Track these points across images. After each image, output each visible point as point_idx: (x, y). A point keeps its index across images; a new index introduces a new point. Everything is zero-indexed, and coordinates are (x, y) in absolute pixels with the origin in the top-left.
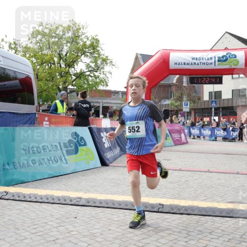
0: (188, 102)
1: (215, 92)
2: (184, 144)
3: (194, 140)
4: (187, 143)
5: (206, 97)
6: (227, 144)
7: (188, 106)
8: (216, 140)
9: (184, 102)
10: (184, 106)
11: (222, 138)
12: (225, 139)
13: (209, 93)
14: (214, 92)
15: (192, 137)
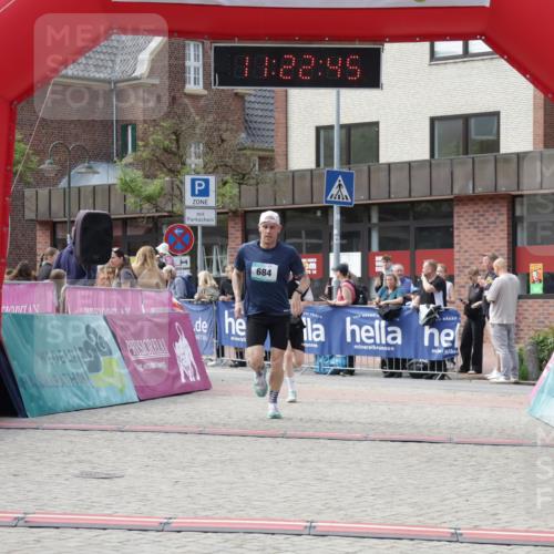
0: (212, 179)
1: (348, 129)
2: (187, 391)
3: (239, 372)
4: (204, 386)
5: (301, 155)
6: (404, 387)
7: (211, 200)
8: (351, 373)
9: (188, 179)
10: (189, 200)
11: (378, 360)
12: (394, 365)
13: (318, 129)
14: (342, 126)
15: (230, 355)
